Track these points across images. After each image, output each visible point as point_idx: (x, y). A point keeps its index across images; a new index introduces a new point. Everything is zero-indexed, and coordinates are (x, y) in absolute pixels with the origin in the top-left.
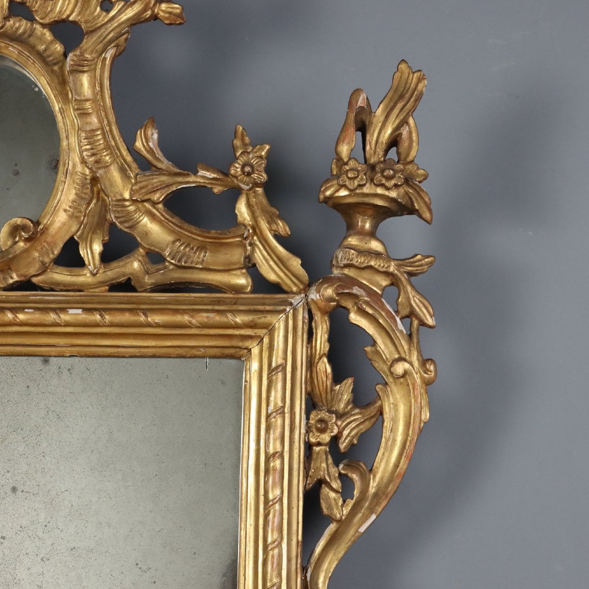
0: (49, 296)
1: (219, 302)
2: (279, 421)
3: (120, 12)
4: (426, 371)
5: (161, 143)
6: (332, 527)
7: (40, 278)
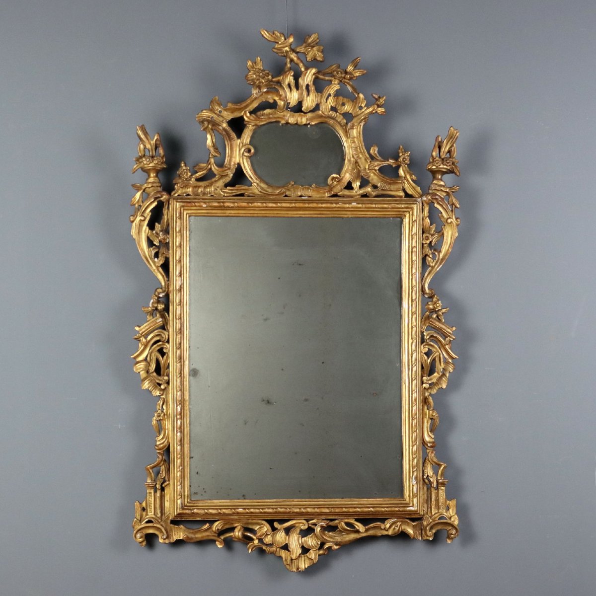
0: (344, 199)
1: (396, 201)
2: (415, 237)
3: (365, 110)
4: (457, 221)
5: (378, 152)
6: (430, 268)
7: (341, 193)
